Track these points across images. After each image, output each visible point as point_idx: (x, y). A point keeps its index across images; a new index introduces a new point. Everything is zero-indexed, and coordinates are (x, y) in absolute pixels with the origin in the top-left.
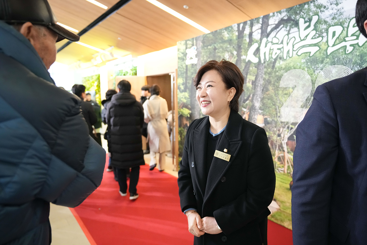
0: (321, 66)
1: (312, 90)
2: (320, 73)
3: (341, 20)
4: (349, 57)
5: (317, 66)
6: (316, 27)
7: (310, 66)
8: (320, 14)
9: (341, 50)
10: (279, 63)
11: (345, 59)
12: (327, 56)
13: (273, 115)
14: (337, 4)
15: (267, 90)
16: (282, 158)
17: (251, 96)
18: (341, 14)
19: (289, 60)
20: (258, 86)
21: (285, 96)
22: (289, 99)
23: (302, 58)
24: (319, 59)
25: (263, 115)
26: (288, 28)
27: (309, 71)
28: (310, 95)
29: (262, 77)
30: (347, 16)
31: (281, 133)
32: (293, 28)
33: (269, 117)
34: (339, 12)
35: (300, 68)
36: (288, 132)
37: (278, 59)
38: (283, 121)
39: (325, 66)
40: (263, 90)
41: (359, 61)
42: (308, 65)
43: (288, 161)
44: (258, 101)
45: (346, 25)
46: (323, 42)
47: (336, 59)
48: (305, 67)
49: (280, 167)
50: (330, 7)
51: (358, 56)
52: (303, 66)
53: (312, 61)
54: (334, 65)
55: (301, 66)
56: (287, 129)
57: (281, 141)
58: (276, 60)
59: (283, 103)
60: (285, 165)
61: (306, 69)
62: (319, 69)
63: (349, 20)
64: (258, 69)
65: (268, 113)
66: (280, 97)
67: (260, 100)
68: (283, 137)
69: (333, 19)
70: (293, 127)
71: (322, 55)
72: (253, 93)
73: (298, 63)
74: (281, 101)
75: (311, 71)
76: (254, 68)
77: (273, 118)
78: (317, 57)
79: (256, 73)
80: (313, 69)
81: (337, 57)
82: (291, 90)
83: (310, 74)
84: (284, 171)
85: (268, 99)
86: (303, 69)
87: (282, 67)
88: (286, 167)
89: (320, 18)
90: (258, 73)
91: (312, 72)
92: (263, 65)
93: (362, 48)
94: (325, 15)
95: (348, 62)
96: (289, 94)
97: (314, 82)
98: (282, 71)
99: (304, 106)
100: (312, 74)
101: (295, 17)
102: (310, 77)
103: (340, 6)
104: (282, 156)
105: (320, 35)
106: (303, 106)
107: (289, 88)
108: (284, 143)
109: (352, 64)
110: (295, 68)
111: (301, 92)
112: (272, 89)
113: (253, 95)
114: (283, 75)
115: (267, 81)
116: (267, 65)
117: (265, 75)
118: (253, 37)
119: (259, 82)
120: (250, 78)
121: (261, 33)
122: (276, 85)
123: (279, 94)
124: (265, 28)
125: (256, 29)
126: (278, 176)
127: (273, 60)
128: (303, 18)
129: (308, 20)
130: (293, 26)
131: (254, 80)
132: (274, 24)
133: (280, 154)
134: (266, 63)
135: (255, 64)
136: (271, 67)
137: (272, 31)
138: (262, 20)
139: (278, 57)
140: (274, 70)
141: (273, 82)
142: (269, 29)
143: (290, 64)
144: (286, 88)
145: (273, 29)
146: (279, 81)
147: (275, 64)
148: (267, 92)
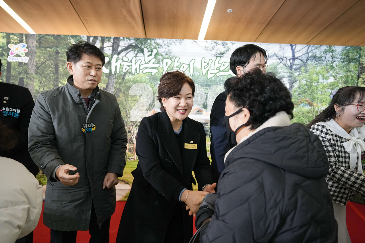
1: (153, 98)
3: (171, 57)
5: (157, 82)
6: (156, 57)
7: (152, 82)
8: (158, 49)
10: (129, 77)
13: (124, 116)
14: (168, 46)
18: (170, 53)
19: (136, 76)
21: (134, 102)
22: (136, 105)
23: (147, 76)
24: (158, 78)
26: (136, 52)
27: (151, 85)
28: (152, 102)
29: (113, 86)
30: (174, 55)
31: (131, 130)
32: (139, 53)
34: (169, 51)
35: (145, 82)
36: (136, 129)
37: (128, 73)
38: (132, 121)
42: (151, 81)
45: (173, 60)
46: (160, 68)
48: (148, 82)
49: (131, 157)
50: (164, 47)
52: (147, 81)
53: (153, 79)
57: (131, 136)
58: (125, 74)
59: (132, 107)
61: (149, 84)
63: (175, 58)
64: (109, 79)
66: (130, 103)
68: (133, 133)
69: (166, 54)
71: (160, 75)
73: (143, 79)
74: (130, 106)
75: (153, 86)
76: (105, 77)
78: (156, 77)
79: (107, 82)
82: (138, 97)
84: (134, 159)
86: (147, 83)
87: (130, 80)
89: (158, 52)
90: (108, 82)
91: (154, 86)
92: (114, 76)
94: (161, 50)
96: (136, 100)
97: (154, 93)
98: (131, 83)
99: (148, 109)
100: (153, 88)
101: (141, 46)
102: (152, 89)
103: (169, 48)
104: (132, 148)
105: (158, 62)
106: (147, 109)
107: (137, 96)
108: (134, 137)
110: (141, 82)
111: (146, 99)
112: (123, 96)
114: (131, 86)
115: (118, 89)
116: (118, 77)
117: (116, 84)
118: (105, 52)
119: (110, 90)
120: (101, 86)
121: (112, 50)
122: (126, 93)
123: (128, 101)
124: (116, 47)
125: (107, 46)
126: (129, 164)
127: (124, 74)
128: (147, 48)
129: (151, 51)
130: (140, 52)
131: (105, 87)
132: (124, 46)
133: (130, 146)
134: (117, 75)
135: (106, 74)
136: (122, 79)
137: (122, 51)
138: (113, 40)
139: (128, 72)
140: (124, 81)
141: (123, 91)
142: (120, 49)
143: (137, 78)
144: (134, 96)
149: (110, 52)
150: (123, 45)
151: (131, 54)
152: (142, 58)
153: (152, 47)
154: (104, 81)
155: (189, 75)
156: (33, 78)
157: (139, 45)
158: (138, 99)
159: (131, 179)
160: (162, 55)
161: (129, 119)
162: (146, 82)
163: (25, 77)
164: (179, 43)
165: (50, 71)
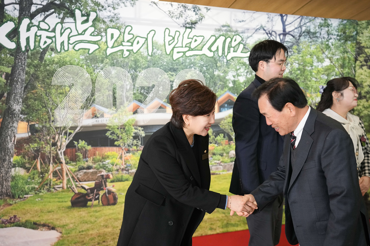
0: (102, 65)
1: (92, 90)
2: (100, 72)
3: (118, 25)
4: (126, 61)
5: (97, 65)
6: (95, 25)
7: (89, 64)
8: (98, 12)
9: (119, 53)
10: (50, 55)
11: (123, 61)
12: (107, 57)
13: (44, 120)
14: (114, 8)
15: (34, 87)
16: (60, 172)
17: (6, 94)
18: (118, 19)
19: (64, 54)
20: (17, 82)
21: (61, 96)
22: (65, 100)
23: (81, 55)
24: (99, 58)
25: (28, 121)
26: (61, 16)
27: (89, 70)
28: (90, 95)
29: (23, 70)
30: (123, 23)
31: (57, 141)
32: (68, 17)
33: (37, 124)
34: (116, 17)
35: (78, 64)
36: (66, 139)
37: (50, 50)
38: (58, 126)
39: (105, 66)
40: (26, 87)
41: (134, 66)
42: (88, 63)
43: (67, 174)
44: (18, 102)
45: (122, 30)
46: (102, 42)
47: (115, 61)
48: (83, 64)
49: (57, 184)
50: (108, 9)
51: (133, 61)
52: (82, 62)
53: (91, 59)
54: (114, 66)
55: (79, 62)
56: (64, 135)
57: (56, 151)
58: (45, 50)
59: (57, 104)
60: (63, 180)
61: (85, 67)
62: (99, 68)
63: (125, 27)
64: (16, 58)
65: (35, 118)
66: (53, 97)
67: (21, 100)
68: (60, 146)
69: (111, 21)
70: (72, 131)
71: (101, 54)
72: (9, 91)
73: (76, 59)
74: (54, 102)
75: (90, 70)
76: (8, 55)
77: (44, 124)
78: (96, 56)
79: (12, 63)
80: (92, 67)
81: (115, 59)
82: (67, 89)
83: (89, 72)
84: (63, 188)
85: (35, 100)
86: (81, 66)
87: (54, 61)
88: (65, 181)
89: (98, 16)
90: (15, 63)
91: (92, 70)
92: (25, 54)
93: (136, 55)
94: (103, 14)
95: (125, 65)
96: (65, 93)
97: (94, 81)
98: (54, 65)
99: (85, 107)
100: (91, 73)
101: (70, 6)
102: (89, 76)
103: (116, 11)
104: (59, 170)
105: (99, 33)
106: (83, 106)
107: (65, 86)
108: (61, 153)
109: (128, 68)
110: (71, 64)
111: (80, 92)
112: (41, 87)
113: (9, 94)
114: (56, 71)
115: (32, 76)
116: (31, 55)
117: (28, 68)
118: (6, 12)
119: (19, 77)
120: (3, 70)
121: (19, 10)
122: (46, 82)
123: (51, 94)
124: (26, 5)
125: (10, 2)
126: (54, 197)
127: (42, 50)
128: (80, 10)
129: (86, 14)
130: (68, 15)
131: (10, 73)
132: (41, 5)
133: (55, 168)
134: (30, 52)
135: (10, 50)
137: (38, 12)
139: (49, 48)
140: (43, 62)
141: (41, 78)
142: (33, 9)
143: (66, 59)
144: (61, 86)
145: (40, 11)
146: (51, 77)
147: (44, 56)
148: (33, 90)
149: (16, 14)
150: (40, 3)
151: (53, 19)
152: (72, 26)
153: (88, 8)
154: (8, 62)
155: (147, 54)
157: (67, 5)
158: (67, 90)
159: (59, 220)
160: (104, 22)
161: (53, 123)
162: (80, 64)
164: (131, 4)
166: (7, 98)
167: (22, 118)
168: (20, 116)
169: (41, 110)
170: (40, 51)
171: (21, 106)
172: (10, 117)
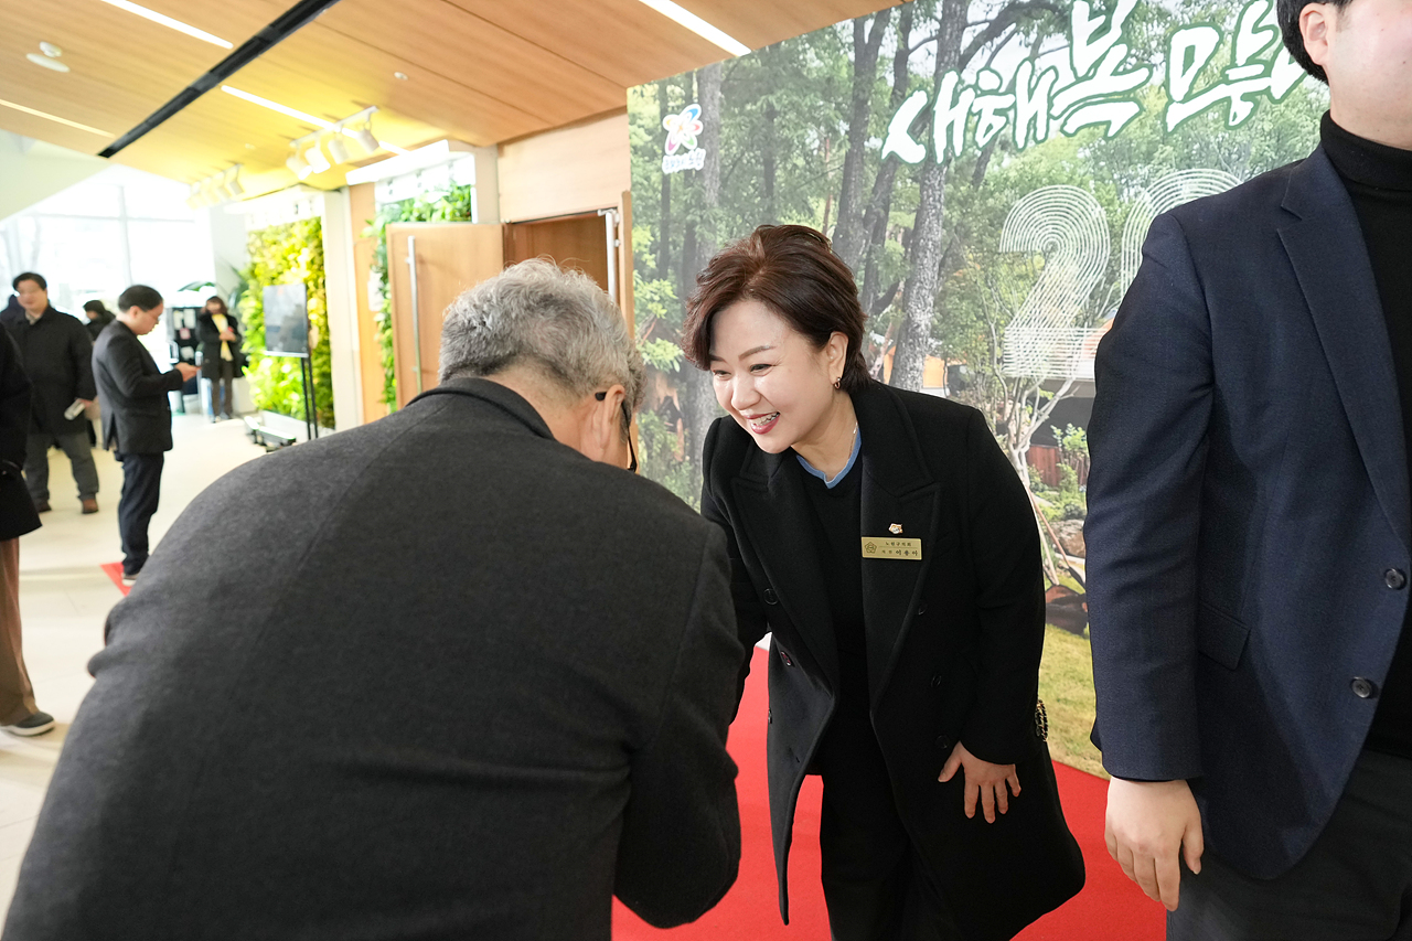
116: (956, 172)
118: (912, 69)
119: (929, 236)
120: (899, 221)
123: (997, 280)
124: (951, 35)
125: (921, 39)
127: (979, 153)
130: (1052, 28)
131: (912, 228)
134: (953, 163)
135: (912, 166)
136: (971, 179)
137: (976, 45)
138: (944, 6)
139: (997, 143)
140: (981, 188)
141: (975, 235)
142: (967, 38)
143: (1037, 167)
145: (982, 41)
146: (997, 229)
147: (985, 168)
148: (957, 270)
149: (931, 64)
150: (982, 18)
151: (1012, 52)
156: (715, 221)
158: (1037, 267)
161: (1001, 366)
162: (1076, 177)
163: (698, 219)
165: (753, 185)
166: (904, 294)
167: (933, 346)
168: (930, 340)
169: (971, 327)
170: (976, 156)
171: (930, 315)
172: (910, 344)
